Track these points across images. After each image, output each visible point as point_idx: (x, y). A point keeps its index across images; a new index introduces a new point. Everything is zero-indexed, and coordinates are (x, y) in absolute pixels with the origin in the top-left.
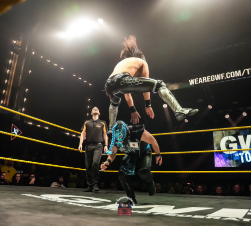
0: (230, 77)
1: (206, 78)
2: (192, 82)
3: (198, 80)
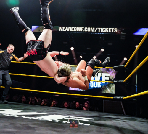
0: (87, 31)
1: (70, 28)
2: (61, 29)
3: (65, 28)
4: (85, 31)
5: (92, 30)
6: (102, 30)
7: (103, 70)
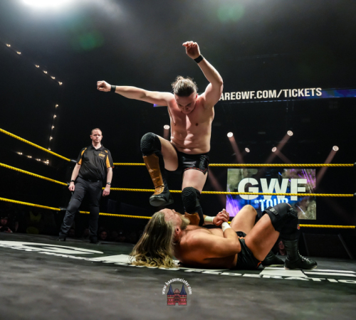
0: (261, 96)
1: (229, 94)
4: (258, 97)
5: (272, 94)
6: (292, 93)
7: (291, 173)
